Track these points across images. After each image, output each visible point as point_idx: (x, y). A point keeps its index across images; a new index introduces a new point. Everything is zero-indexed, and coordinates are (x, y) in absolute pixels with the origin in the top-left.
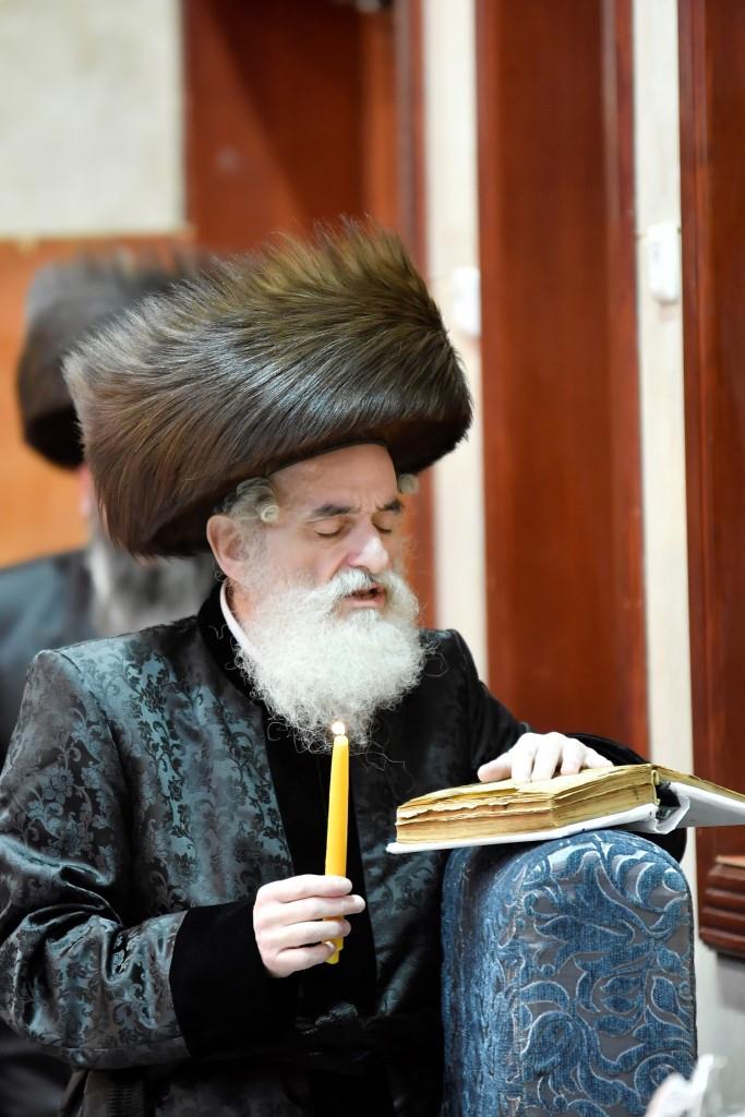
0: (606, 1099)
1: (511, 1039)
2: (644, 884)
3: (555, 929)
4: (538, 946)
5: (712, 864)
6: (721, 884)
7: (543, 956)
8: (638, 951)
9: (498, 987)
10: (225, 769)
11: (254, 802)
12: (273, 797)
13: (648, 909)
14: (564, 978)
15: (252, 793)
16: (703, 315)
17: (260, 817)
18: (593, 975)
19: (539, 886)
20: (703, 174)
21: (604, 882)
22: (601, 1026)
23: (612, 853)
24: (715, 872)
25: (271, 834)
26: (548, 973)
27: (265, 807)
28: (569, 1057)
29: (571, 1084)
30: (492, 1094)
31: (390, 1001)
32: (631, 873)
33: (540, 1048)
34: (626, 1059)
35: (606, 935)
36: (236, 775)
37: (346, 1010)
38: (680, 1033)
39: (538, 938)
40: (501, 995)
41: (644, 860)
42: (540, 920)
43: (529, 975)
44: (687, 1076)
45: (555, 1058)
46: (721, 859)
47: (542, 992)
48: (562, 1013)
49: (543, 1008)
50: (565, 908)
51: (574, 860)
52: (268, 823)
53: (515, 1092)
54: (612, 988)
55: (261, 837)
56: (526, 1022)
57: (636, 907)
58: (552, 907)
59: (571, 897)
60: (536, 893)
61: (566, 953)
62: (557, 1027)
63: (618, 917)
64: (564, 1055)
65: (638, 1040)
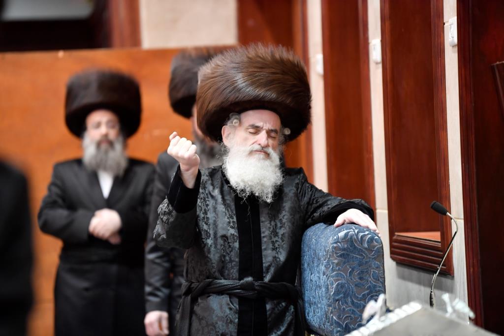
0: (358, 308)
1: (328, 290)
2: (368, 242)
3: (341, 256)
4: (336, 261)
5: (394, 235)
6: (397, 241)
7: (337, 264)
8: (367, 262)
9: (324, 274)
10: (221, 208)
13: (370, 249)
14: (345, 271)
17: (229, 222)
18: (353, 270)
19: (336, 243)
21: (355, 241)
22: (356, 285)
23: (358, 232)
24: (395, 237)
25: (232, 228)
26: (339, 269)
27: (231, 220)
28: (346, 295)
29: (347, 303)
30: (323, 306)
31: (268, 278)
32: (364, 238)
33: (337, 292)
34: (364, 295)
35: (357, 258)
37: (248, 279)
38: (380, 287)
39: (336, 259)
40: (325, 276)
41: (368, 234)
42: (336, 253)
43: (333, 270)
45: (342, 295)
46: (396, 234)
47: (337, 275)
48: (344, 281)
49: (338, 280)
50: (344, 249)
51: (346, 235)
52: (232, 224)
53: (330, 306)
54: (359, 274)
56: (333, 284)
57: (366, 249)
58: (340, 249)
59: (346, 246)
60: (335, 245)
61: (344, 263)
62: (342, 286)
63: (360, 252)
64: (344, 294)
65: (367, 289)
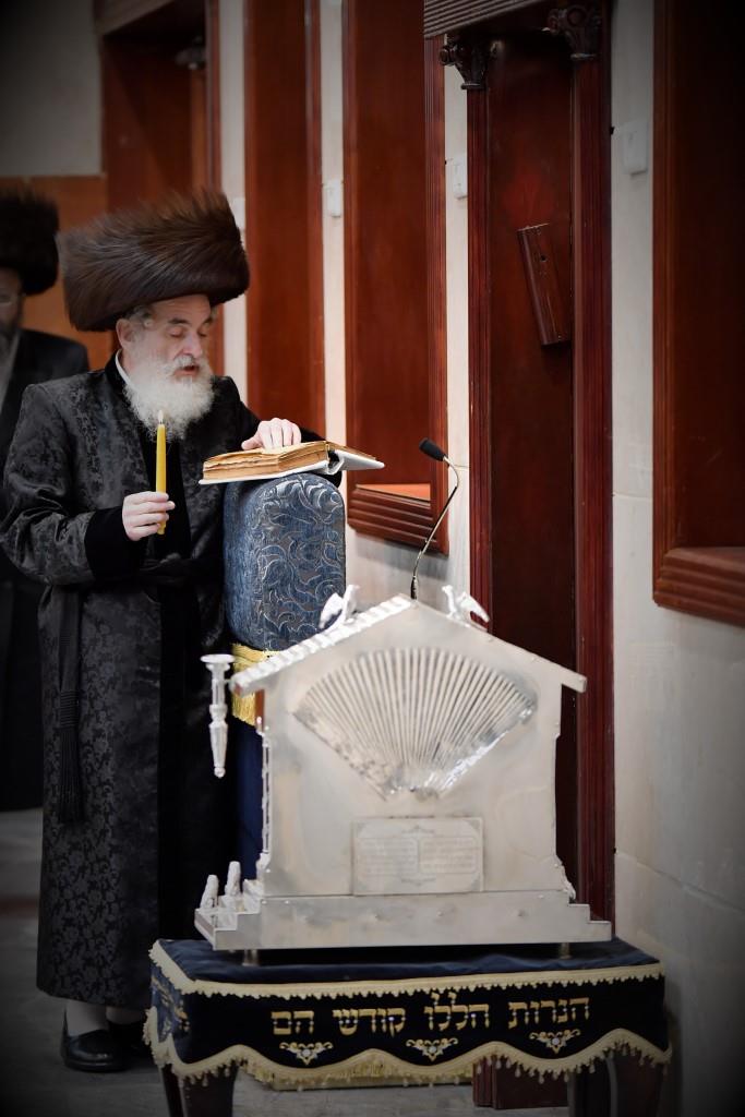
0: (302, 601)
1: (257, 573)
2: (322, 499)
3: (279, 520)
4: (271, 528)
5: (355, 488)
6: (359, 498)
7: (273, 533)
8: (318, 532)
9: (251, 548)
10: (117, 441)
11: (131, 457)
12: (141, 453)
13: (324, 511)
14: (284, 544)
15: (131, 452)
16: (354, 223)
17: (134, 464)
18: (297, 543)
19: (272, 500)
20: (354, 157)
21: (302, 497)
22: (300, 567)
23: (307, 485)
24: (356, 492)
25: (139, 472)
26: (276, 541)
27: (137, 459)
28: (284, 582)
29: (285, 594)
30: (248, 598)
31: (197, 552)
32: (316, 494)
33: (271, 577)
34: (312, 583)
35: (303, 524)
36: (123, 443)
37: (174, 556)
38: (337, 570)
39: (271, 525)
40: (253, 552)
41: (322, 488)
42: (272, 516)
43: (266, 542)
44: (341, 595)
45: (278, 581)
46: (359, 486)
47: (272, 550)
48: (282, 560)
49: (272, 558)
50: (284, 511)
51: (289, 488)
52: (138, 467)
53: (259, 598)
54: (306, 549)
55: (135, 474)
56: (264, 565)
57: (318, 510)
58: (278, 510)
59: (287, 505)
60: (271, 503)
61: (284, 532)
62: (279, 567)
63: (308, 514)
64: (282, 580)
65: (318, 573)
